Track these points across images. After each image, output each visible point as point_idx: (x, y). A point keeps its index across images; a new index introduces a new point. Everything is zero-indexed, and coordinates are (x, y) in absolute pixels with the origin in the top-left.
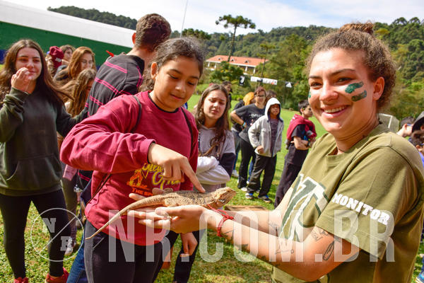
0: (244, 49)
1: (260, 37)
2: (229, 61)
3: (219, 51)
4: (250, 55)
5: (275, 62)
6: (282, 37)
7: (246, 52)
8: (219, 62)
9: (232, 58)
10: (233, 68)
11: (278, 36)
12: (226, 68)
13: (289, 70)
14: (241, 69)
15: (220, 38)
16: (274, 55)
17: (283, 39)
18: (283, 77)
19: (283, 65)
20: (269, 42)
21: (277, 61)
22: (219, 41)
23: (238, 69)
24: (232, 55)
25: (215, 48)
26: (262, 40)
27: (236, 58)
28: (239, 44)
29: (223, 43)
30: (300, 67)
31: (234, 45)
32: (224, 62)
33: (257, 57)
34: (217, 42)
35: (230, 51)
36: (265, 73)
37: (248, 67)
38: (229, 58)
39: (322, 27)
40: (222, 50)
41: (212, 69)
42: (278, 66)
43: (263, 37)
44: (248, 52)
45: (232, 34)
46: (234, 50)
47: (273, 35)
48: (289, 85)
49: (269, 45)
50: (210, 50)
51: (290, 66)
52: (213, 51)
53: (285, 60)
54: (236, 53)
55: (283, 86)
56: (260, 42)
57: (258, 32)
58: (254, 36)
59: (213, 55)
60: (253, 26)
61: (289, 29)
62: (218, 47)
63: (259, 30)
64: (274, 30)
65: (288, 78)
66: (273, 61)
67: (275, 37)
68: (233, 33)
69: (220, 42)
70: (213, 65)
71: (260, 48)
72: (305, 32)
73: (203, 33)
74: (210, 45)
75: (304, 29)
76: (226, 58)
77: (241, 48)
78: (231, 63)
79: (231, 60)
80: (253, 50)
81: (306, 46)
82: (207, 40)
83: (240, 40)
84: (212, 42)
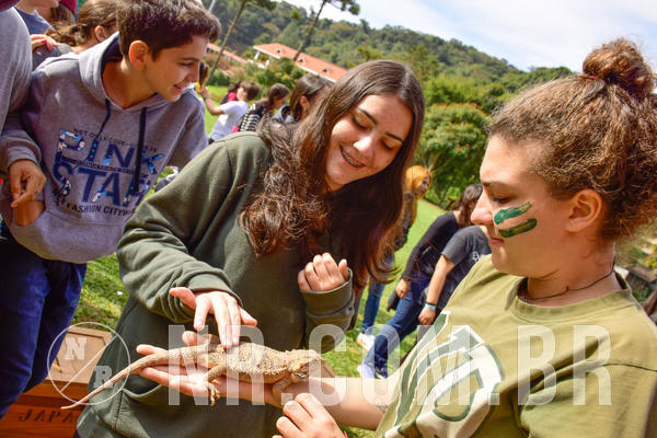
0: (327, 45)
1: (360, 34)
2: (295, 59)
3: (282, 36)
4: (334, 61)
6: (398, 44)
7: (328, 52)
8: (278, 57)
9: (302, 56)
11: (391, 40)
12: (288, 70)
15: (291, 15)
17: (399, 49)
20: (374, 46)
22: (285, 18)
24: (303, 50)
25: (277, 29)
26: (363, 40)
27: (308, 57)
28: (319, 34)
29: (293, 23)
31: (311, 32)
32: (285, 60)
33: (345, 66)
34: (282, 20)
35: (301, 43)
38: (298, 55)
39: (471, 48)
40: (288, 35)
41: (261, 66)
43: (365, 35)
44: (332, 54)
45: (313, 13)
46: (308, 43)
47: (383, 37)
50: (265, 30)
52: (271, 34)
54: (311, 49)
56: (358, 43)
57: (358, 23)
58: (350, 29)
59: (268, 41)
60: (355, 11)
61: (413, 34)
62: (282, 28)
63: (363, 22)
64: (387, 28)
67: (386, 42)
68: (317, 11)
69: (288, 20)
70: (263, 58)
71: (356, 52)
72: (440, 48)
74: (268, 20)
75: (441, 42)
76: (291, 53)
77: (322, 43)
78: (297, 64)
79: (299, 59)
80: (342, 52)
81: (436, 74)
82: (266, 11)
83: (324, 27)
84: (274, 16)
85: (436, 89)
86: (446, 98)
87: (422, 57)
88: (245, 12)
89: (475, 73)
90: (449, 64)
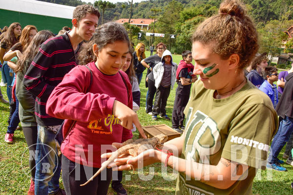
0: (139, 13)
1: (150, 4)
2: (129, 22)
3: (122, 15)
4: (144, 17)
5: (162, 21)
7: (141, 15)
8: (123, 23)
9: (131, 20)
10: (133, 28)
12: (128, 27)
13: (172, 26)
14: (139, 27)
16: (161, 16)
17: (166, 4)
18: (169, 31)
19: (168, 23)
20: (157, 7)
21: (163, 20)
22: (121, 8)
23: (137, 28)
24: (131, 18)
25: (119, 13)
26: (152, 6)
27: (134, 20)
28: (135, 10)
29: (124, 9)
30: (180, 23)
31: (132, 10)
32: (126, 23)
33: (149, 18)
34: (119, 9)
35: (130, 15)
36: (156, 29)
37: (143, 26)
38: (130, 20)
40: (124, 14)
42: (164, 24)
43: (152, 4)
44: (142, 15)
45: (130, 3)
46: (132, 14)
47: (159, 2)
48: (173, 37)
49: (157, 9)
50: (115, 15)
51: (173, 23)
52: (118, 16)
53: (169, 19)
54: (134, 16)
55: (169, 38)
56: (150, 8)
58: (146, 3)
59: (117, 19)
62: (121, 12)
65: (172, 32)
66: (161, 20)
67: (161, 3)
71: (151, 11)
73: (110, 3)
74: (115, 11)
76: (127, 20)
77: (137, 12)
78: (131, 24)
80: (146, 13)
81: (183, 9)
82: (113, 8)
83: (136, 6)
84: (116, 9)
85: (184, 15)
86: (189, 17)
88: (106, 11)
89: (198, 3)
90: (187, 3)
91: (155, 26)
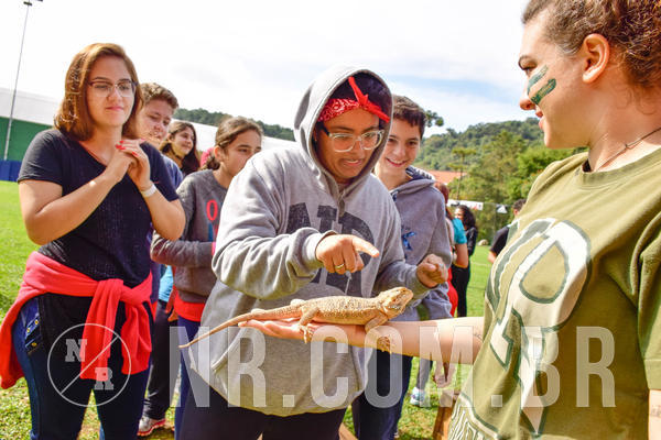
0: (427, 158)
1: (450, 140)
4: (437, 168)
5: (477, 175)
6: (485, 137)
7: (429, 163)
11: (479, 136)
13: (502, 187)
16: (473, 166)
17: (487, 141)
18: (492, 197)
19: (491, 180)
20: (465, 146)
21: (481, 173)
26: (454, 144)
30: (518, 180)
33: (448, 169)
36: (463, 193)
42: (483, 181)
43: (455, 140)
44: (433, 163)
47: (470, 136)
48: (502, 210)
49: (467, 150)
51: (501, 180)
53: (492, 172)
55: (493, 212)
56: (451, 148)
57: (446, 132)
58: (441, 139)
60: (440, 123)
61: (494, 125)
63: (449, 130)
64: (471, 128)
65: (499, 199)
66: (474, 174)
67: (474, 139)
71: (452, 155)
72: (520, 129)
75: (519, 124)
77: (422, 158)
80: (440, 159)
81: (524, 149)
85: (526, 162)
86: (538, 166)
87: (509, 139)
90: (532, 139)
91: (462, 187)
